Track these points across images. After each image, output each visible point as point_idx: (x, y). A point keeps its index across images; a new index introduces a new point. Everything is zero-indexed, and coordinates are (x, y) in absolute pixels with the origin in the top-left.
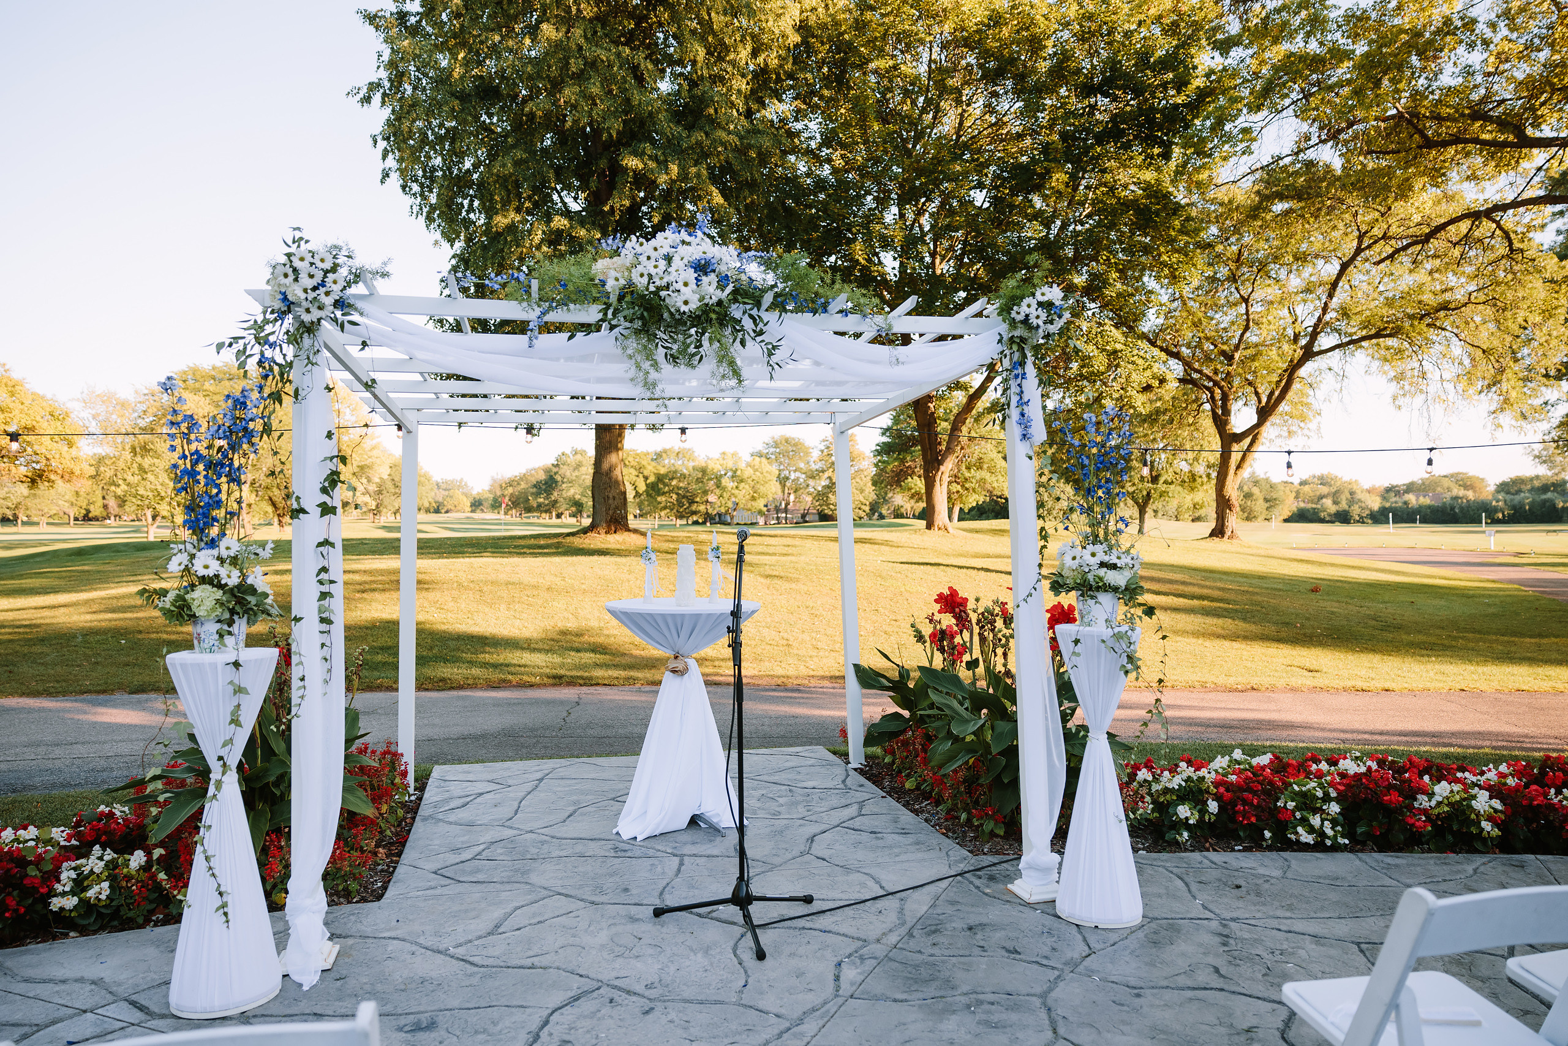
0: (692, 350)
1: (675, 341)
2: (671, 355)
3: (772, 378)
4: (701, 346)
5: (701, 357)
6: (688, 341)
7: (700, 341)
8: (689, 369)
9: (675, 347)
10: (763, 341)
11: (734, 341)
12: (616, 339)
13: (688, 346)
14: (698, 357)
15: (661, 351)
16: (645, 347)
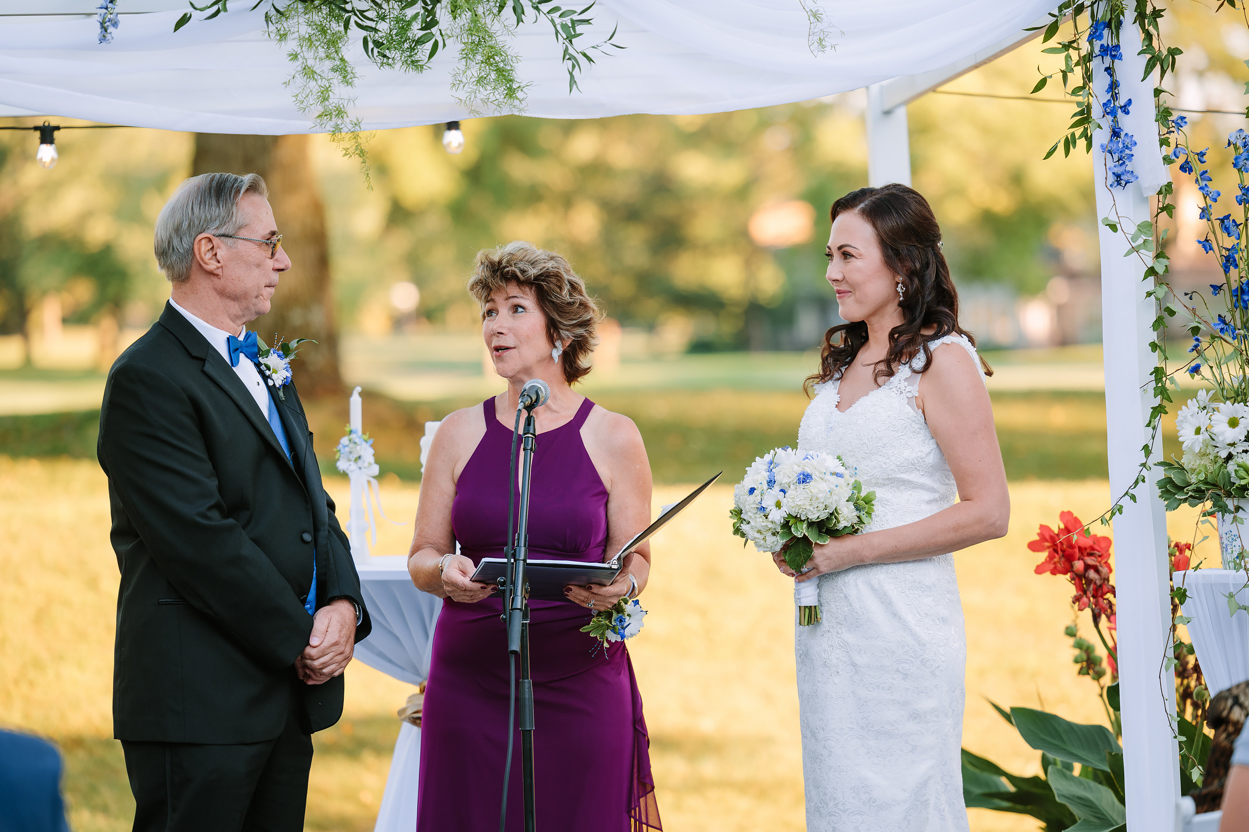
0: (416, 31)
1: (383, 18)
2: (378, 44)
3: (573, 81)
4: (434, 23)
5: (436, 42)
6: (410, 12)
7: (431, 12)
8: (412, 73)
9: (383, 26)
10: (556, 9)
11: (501, 7)
12: (267, 18)
13: (409, 23)
14: (429, 46)
15: (356, 34)
16: (323, 31)
